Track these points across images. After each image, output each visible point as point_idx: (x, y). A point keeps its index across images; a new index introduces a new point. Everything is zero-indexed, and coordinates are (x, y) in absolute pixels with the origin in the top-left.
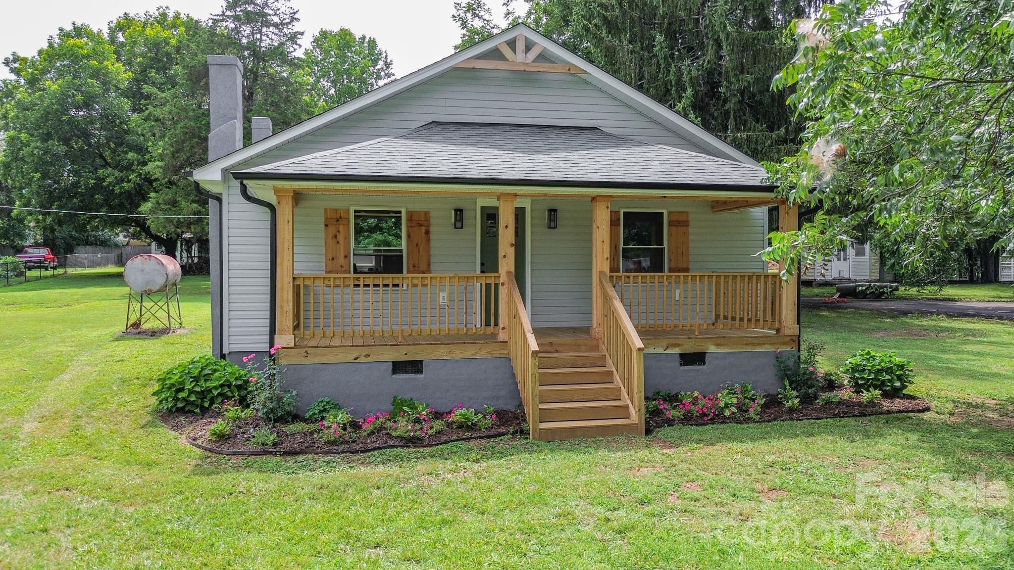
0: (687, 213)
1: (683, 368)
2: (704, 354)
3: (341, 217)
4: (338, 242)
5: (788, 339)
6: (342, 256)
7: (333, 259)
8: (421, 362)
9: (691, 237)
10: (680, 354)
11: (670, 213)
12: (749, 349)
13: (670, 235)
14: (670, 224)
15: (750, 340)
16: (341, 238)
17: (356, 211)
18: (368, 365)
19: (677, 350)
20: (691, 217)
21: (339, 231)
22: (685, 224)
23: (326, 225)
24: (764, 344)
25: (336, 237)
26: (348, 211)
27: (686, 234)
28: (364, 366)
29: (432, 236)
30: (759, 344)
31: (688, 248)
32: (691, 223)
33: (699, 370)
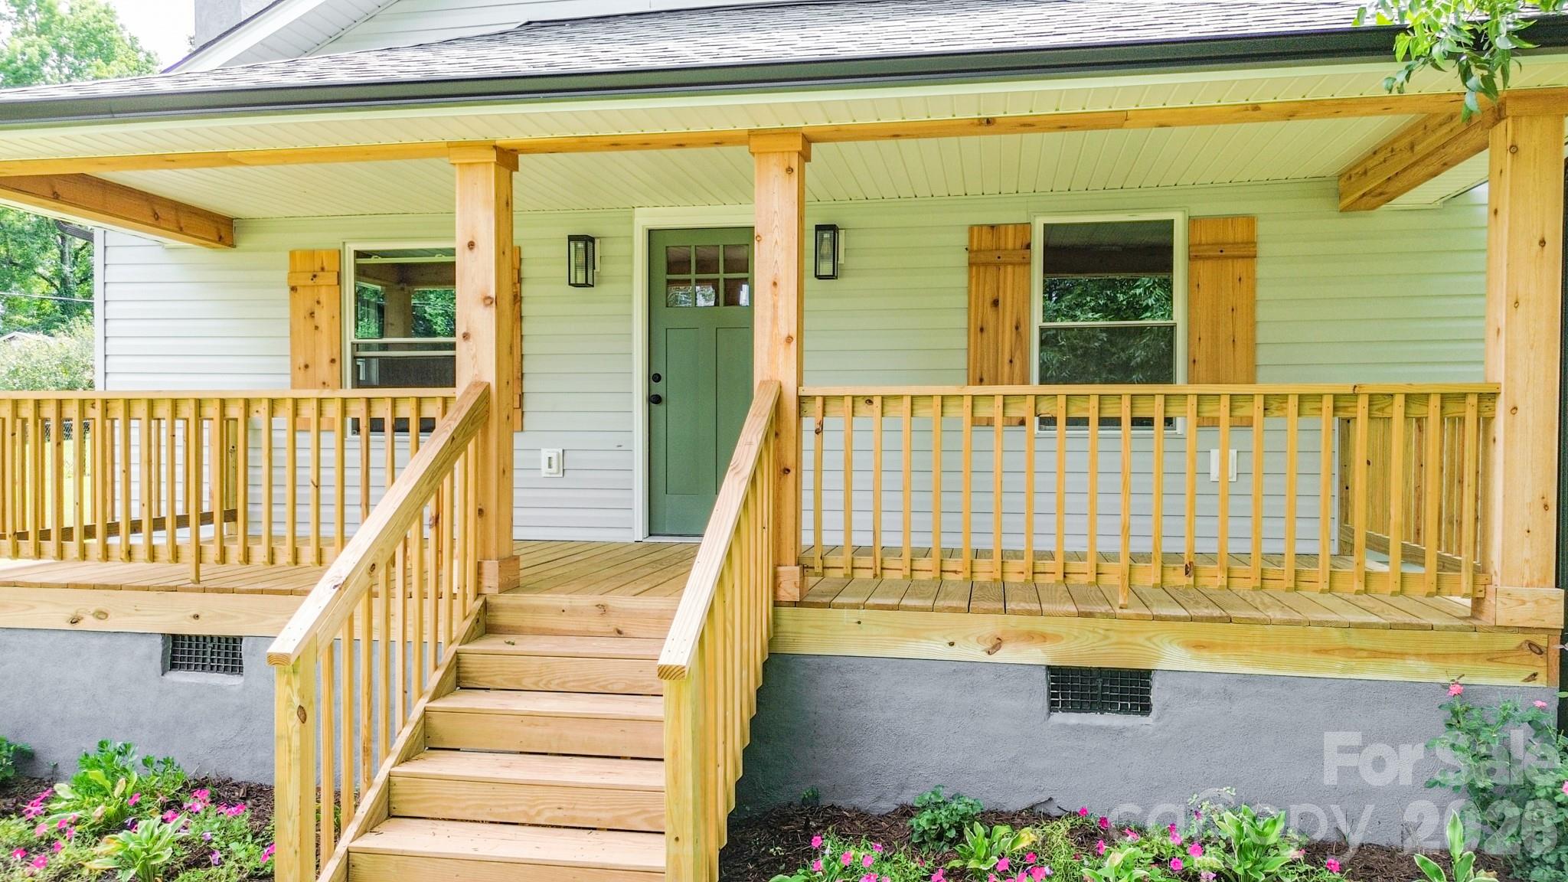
0: (1250, 220)
1: (1059, 717)
2: (1149, 672)
3: (323, 269)
4: (317, 328)
5: (1517, 640)
6: (326, 360)
7: (306, 366)
8: (237, 640)
9: (1262, 292)
10: (1051, 669)
11: (1193, 222)
12: (1334, 669)
13: (1193, 285)
14: (1193, 257)
15: (1335, 634)
16: (323, 316)
17: (359, 254)
18: (105, 639)
19: (1039, 655)
20: (1262, 229)
21: (318, 302)
22: (1246, 252)
23: (293, 289)
24: (1402, 655)
25: (312, 314)
26: (340, 254)
27: (1247, 283)
28: (95, 641)
29: (527, 309)
30: (1375, 654)
31: (1253, 325)
32: (1263, 249)
33: (1121, 731)
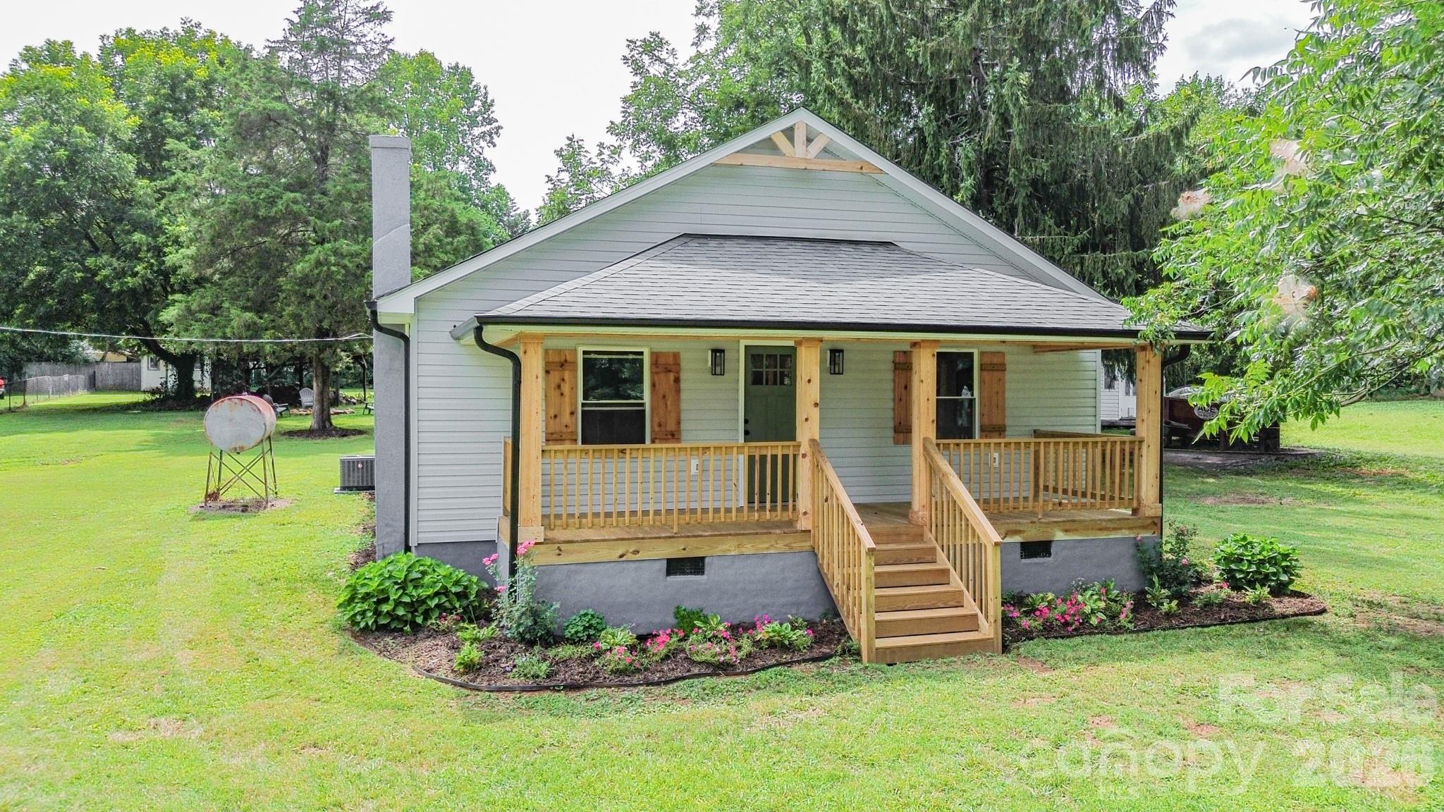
0: (1002, 354)
1: (1024, 561)
2: (1050, 542)
3: (566, 361)
4: (562, 394)
5: (1149, 521)
6: (568, 412)
7: (555, 416)
8: (702, 559)
9: (1007, 386)
10: (1022, 543)
11: (982, 354)
12: (1103, 536)
13: (982, 382)
14: (982, 369)
15: (1104, 523)
16: (566, 388)
17: (585, 353)
18: (637, 564)
19: (1018, 539)
20: (1008, 358)
21: (563, 380)
22: (1001, 368)
23: (547, 372)
24: (1121, 529)
25: (559, 387)
26: (575, 351)
27: (1001, 381)
28: (633, 565)
29: (683, 385)
30: (1115, 529)
31: (1004, 399)
32: (1009, 367)
33: (1043, 563)
